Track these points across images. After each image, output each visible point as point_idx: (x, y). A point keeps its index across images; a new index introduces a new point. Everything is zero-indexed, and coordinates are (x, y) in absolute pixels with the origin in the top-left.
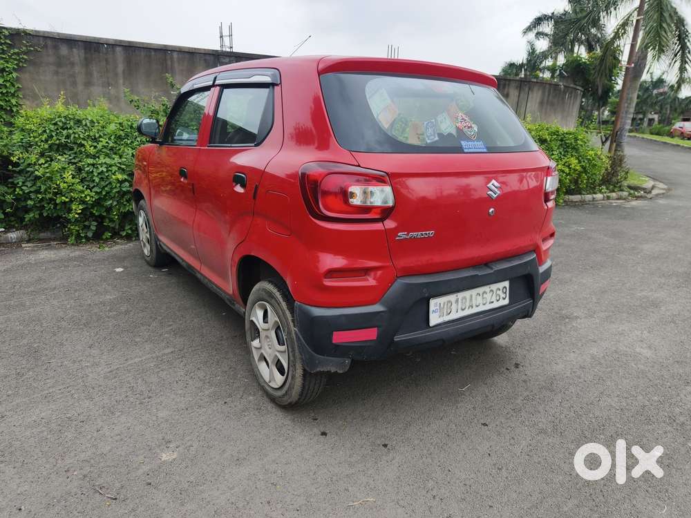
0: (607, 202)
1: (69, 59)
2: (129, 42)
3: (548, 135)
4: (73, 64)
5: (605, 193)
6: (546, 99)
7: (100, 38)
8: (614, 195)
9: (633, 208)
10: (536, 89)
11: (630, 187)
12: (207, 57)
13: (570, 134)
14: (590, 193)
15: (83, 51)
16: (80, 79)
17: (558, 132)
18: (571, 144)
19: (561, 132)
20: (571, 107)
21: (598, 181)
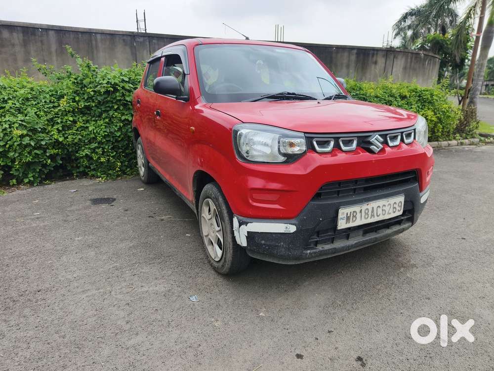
0: (460, 147)
1: (10, 41)
2: (60, 27)
3: (408, 92)
4: (13, 45)
5: (459, 139)
6: (409, 64)
7: (36, 24)
8: (466, 141)
9: (482, 152)
10: (400, 57)
11: (481, 135)
12: (125, 38)
13: (427, 91)
14: (446, 140)
15: (21, 35)
16: (20, 57)
17: (416, 89)
18: (428, 98)
19: (419, 89)
20: (431, 71)
21: (452, 130)
